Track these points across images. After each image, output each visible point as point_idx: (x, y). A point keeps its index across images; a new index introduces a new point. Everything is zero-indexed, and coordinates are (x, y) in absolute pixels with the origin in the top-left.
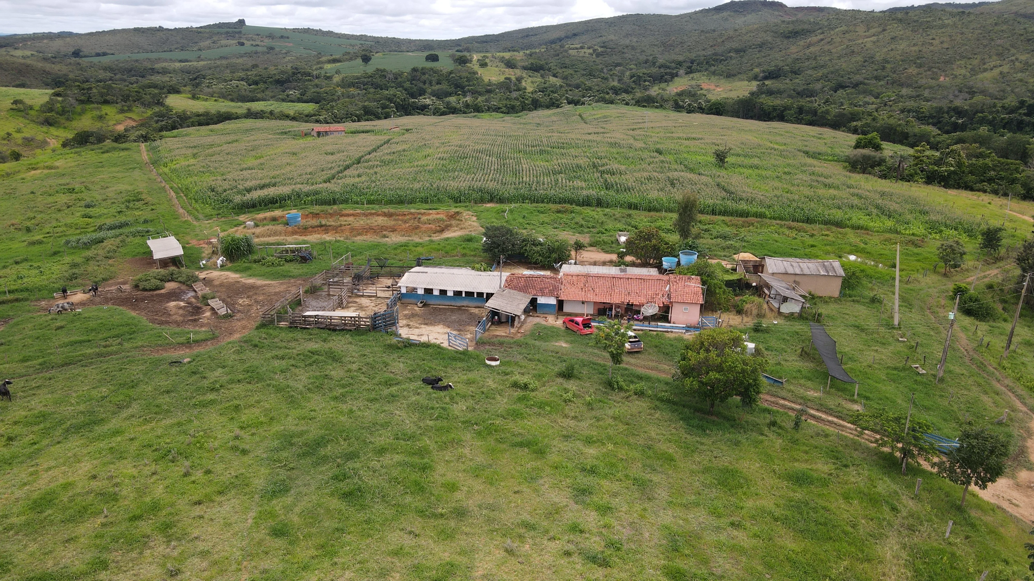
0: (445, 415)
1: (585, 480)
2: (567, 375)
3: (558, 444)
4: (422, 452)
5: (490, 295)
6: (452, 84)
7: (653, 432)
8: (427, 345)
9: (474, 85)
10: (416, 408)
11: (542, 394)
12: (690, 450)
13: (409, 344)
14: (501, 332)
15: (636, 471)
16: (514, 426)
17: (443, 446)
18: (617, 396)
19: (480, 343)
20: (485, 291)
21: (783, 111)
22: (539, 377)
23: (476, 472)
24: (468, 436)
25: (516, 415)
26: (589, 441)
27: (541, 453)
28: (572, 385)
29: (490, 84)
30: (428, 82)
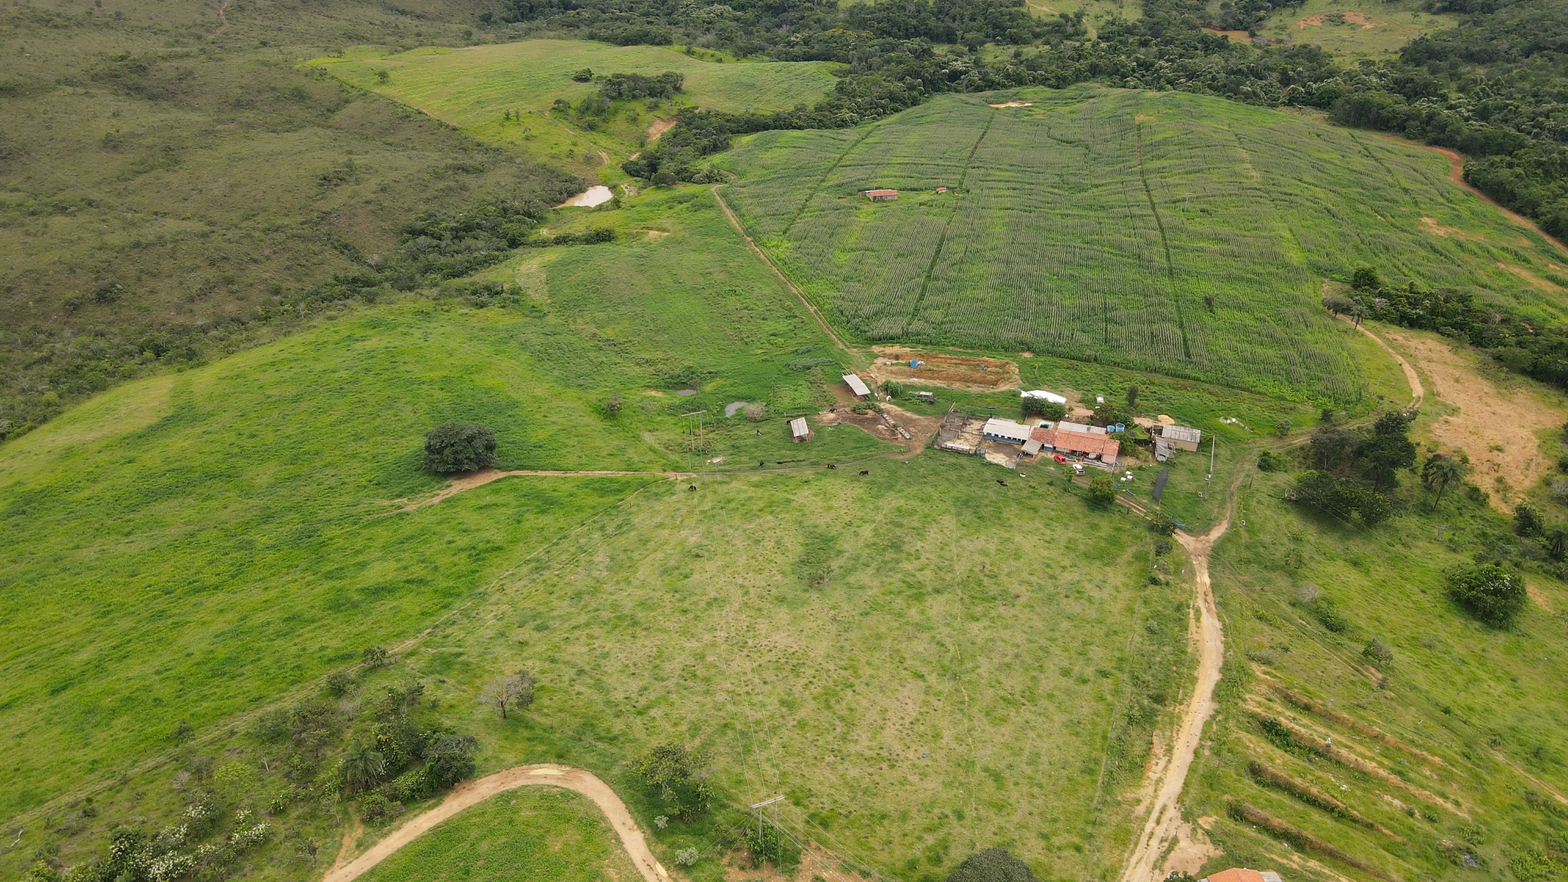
0: (1006, 496)
1: (1049, 522)
2: (1051, 484)
3: (1042, 510)
4: (999, 508)
5: (1024, 442)
6: (990, 23)
7: (1076, 509)
8: (997, 465)
9: (1018, 26)
10: (995, 492)
11: (1040, 491)
12: (1086, 516)
13: (990, 464)
14: (1027, 460)
15: (1065, 521)
16: (1029, 502)
17: (1005, 506)
18: (1066, 494)
19: (1018, 465)
20: (1022, 438)
21: (1406, 120)
22: (1039, 484)
23: (1016, 515)
24: (1013, 504)
25: (1029, 498)
26: (1053, 510)
27: (1036, 512)
28: (1051, 489)
29: (1040, 23)
30: (958, 17)
